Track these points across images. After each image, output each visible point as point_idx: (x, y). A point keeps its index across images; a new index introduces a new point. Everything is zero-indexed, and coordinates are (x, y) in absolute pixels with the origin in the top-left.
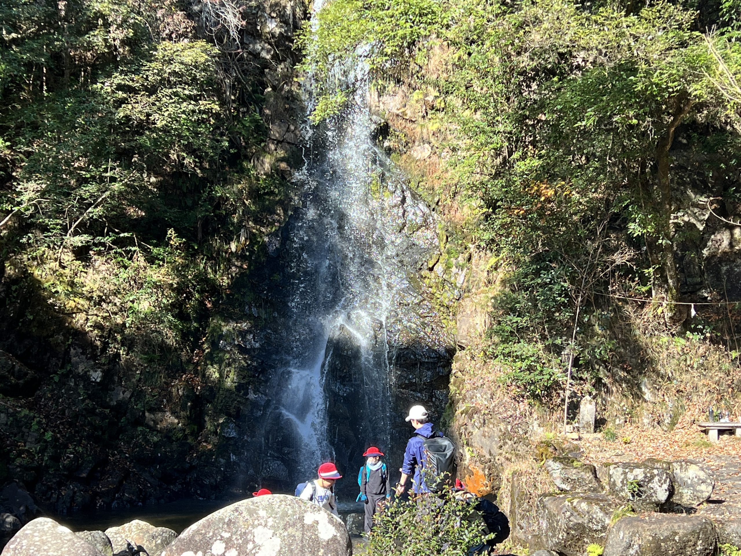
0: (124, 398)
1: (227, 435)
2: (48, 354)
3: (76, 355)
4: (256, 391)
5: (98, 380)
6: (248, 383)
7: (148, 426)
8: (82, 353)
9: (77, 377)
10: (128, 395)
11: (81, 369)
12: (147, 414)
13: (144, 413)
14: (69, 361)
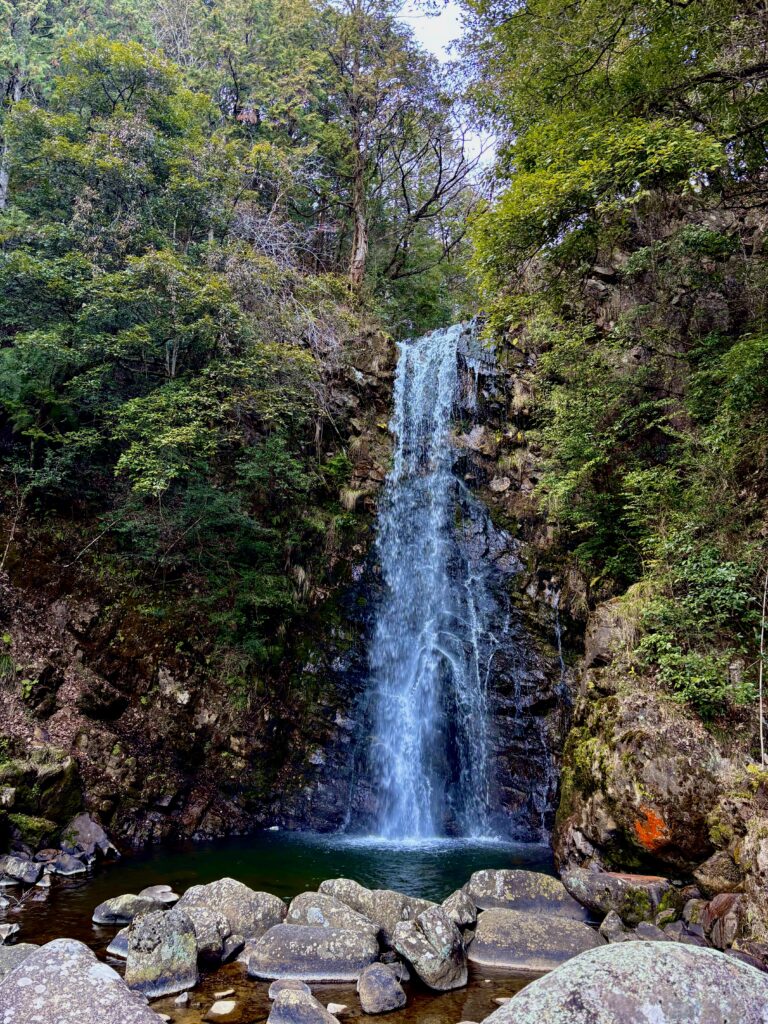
0: (209, 722)
1: (313, 762)
2: (137, 676)
3: (165, 677)
4: (345, 716)
5: (185, 702)
6: (336, 707)
7: (232, 751)
8: (170, 675)
9: (164, 699)
10: (214, 718)
11: (168, 691)
12: (232, 739)
13: (229, 737)
14: (157, 683)
